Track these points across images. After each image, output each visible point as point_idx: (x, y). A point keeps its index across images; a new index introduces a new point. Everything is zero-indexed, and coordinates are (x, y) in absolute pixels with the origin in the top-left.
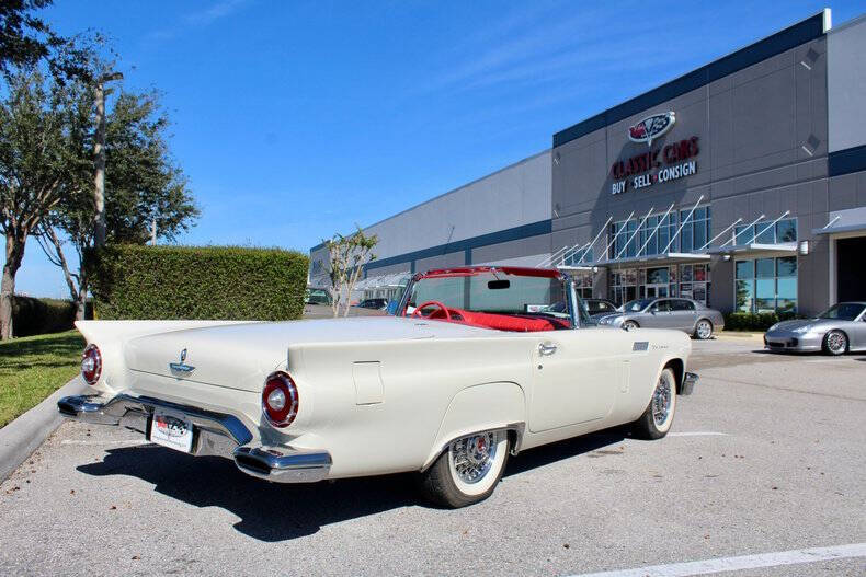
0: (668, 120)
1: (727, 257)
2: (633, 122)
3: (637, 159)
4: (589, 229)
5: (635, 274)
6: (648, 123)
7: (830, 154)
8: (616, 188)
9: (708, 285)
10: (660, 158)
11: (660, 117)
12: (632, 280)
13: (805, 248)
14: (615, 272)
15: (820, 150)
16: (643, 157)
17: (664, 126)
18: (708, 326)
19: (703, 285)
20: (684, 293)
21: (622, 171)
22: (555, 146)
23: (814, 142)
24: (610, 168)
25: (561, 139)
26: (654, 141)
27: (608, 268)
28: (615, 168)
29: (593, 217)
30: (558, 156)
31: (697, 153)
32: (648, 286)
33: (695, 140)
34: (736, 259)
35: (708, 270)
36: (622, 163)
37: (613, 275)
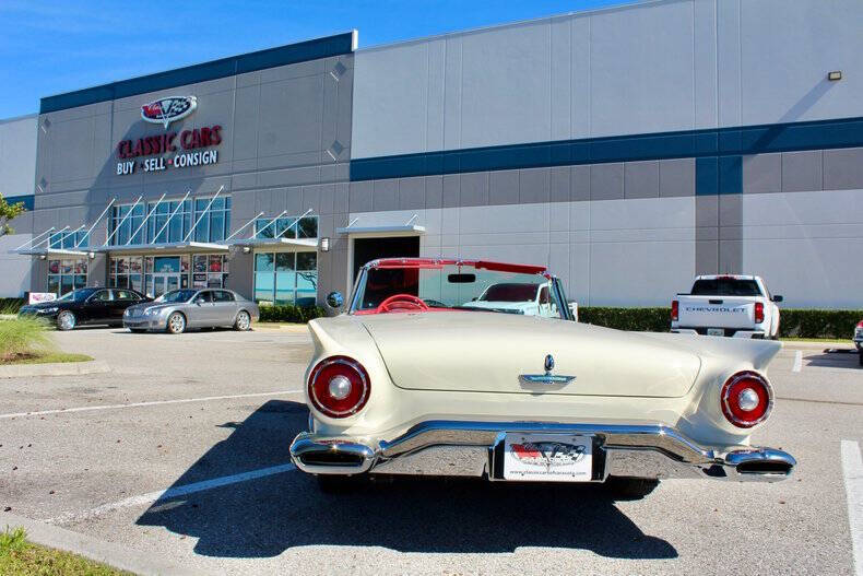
0: (189, 104)
1: (247, 249)
2: (149, 100)
3: (149, 140)
4: (83, 211)
5: (140, 262)
6: (166, 105)
7: (352, 161)
8: (121, 168)
9: (225, 276)
10: (177, 142)
11: (180, 100)
12: (137, 268)
13: (325, 245)
14: (115, 258)
15: (343, 156)
16: (157, 139)
17: (185, 110)
18: (247, 318)
19: (219, 276)
20: (196, 283)
21: (130, 152)
22: (41, 113)
23: (338, 148)
24: (116, 145)
25: (51, 105)
26: (171, 124)
27: (108, 254)
28: (122, 145)
29: (89, 197)
30: (47, 124)
31: (219, 142)
32: (155, 275)
33: (217, 129)
34: (256, 251)
35: (225, 261)
36: (130, 142)
37: (113, 263)
